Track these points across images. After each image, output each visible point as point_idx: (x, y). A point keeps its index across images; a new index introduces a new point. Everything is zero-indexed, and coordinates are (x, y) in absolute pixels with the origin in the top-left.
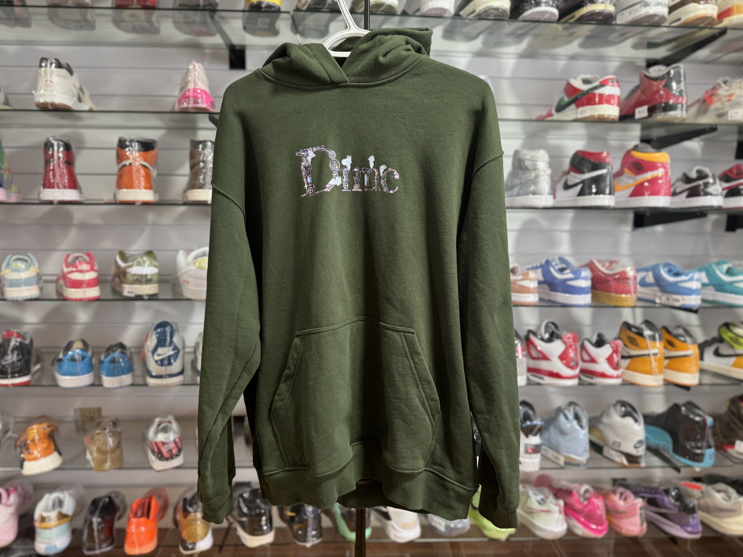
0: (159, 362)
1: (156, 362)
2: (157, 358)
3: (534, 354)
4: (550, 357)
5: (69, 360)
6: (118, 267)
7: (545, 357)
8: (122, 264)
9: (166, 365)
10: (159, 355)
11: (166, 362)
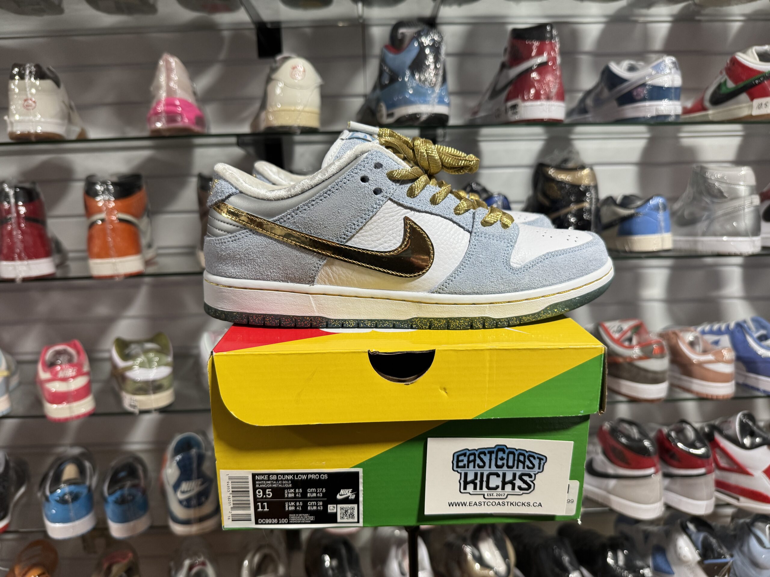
0: (185, 503)
1: (181, 502)
2: (181, 496)
3: (723, 463)
4: (750, 471)
5: (57, 501)
6: (115, 367)
7: (741, 470)
8: (121, 363)
9: (195, 507)
10: (183, 492)
11: (194, 502)
